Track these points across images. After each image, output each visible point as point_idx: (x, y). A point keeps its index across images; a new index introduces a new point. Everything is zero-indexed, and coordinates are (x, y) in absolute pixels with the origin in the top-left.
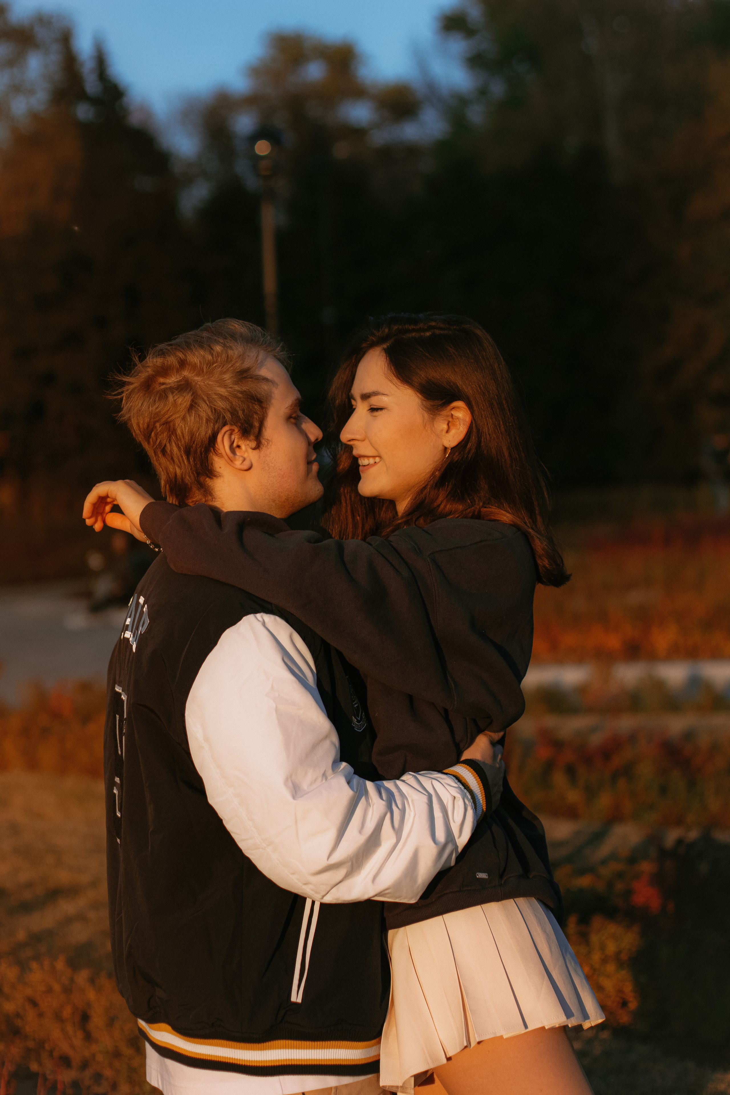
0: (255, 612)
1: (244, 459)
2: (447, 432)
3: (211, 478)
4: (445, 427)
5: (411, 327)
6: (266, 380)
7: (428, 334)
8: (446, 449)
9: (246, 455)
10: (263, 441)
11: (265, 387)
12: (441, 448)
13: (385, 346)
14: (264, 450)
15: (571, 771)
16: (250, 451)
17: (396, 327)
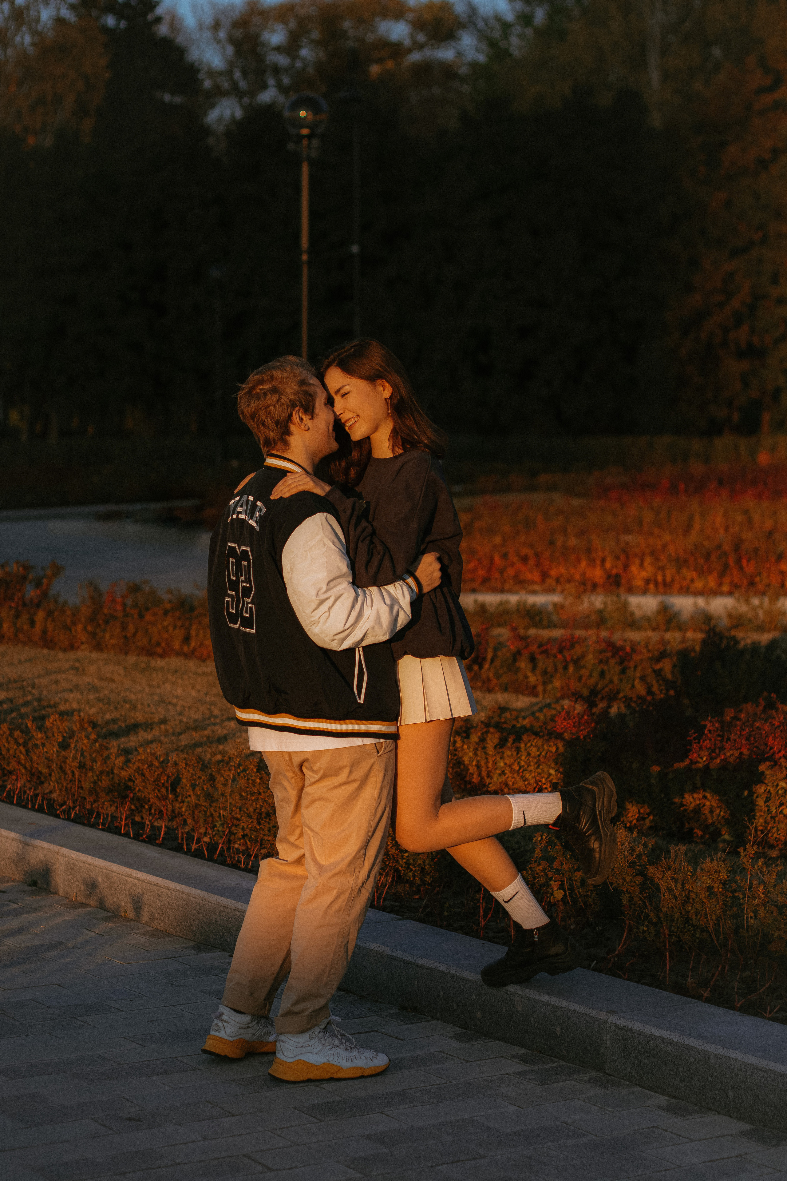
0: (323, 512)
1: (306, 425)
2: (384, 391)
3: (289, 436)
4: (382, 388)
5: (343, 350)
6: (313, 384)
7: (353, 350)
8: (386, 399)
9: (306, 423)
10: (315, 415)
11: (313, 388)
12: (384, 400)
13: (335, 364)
14: (315, 420)
15: (533, 659)
16: (308, 420)
17: (336, 354)
